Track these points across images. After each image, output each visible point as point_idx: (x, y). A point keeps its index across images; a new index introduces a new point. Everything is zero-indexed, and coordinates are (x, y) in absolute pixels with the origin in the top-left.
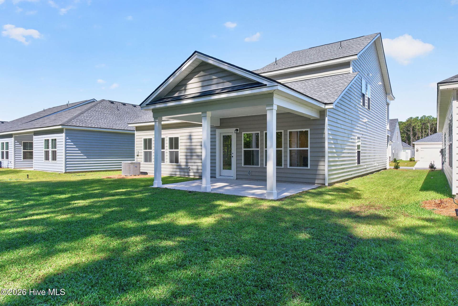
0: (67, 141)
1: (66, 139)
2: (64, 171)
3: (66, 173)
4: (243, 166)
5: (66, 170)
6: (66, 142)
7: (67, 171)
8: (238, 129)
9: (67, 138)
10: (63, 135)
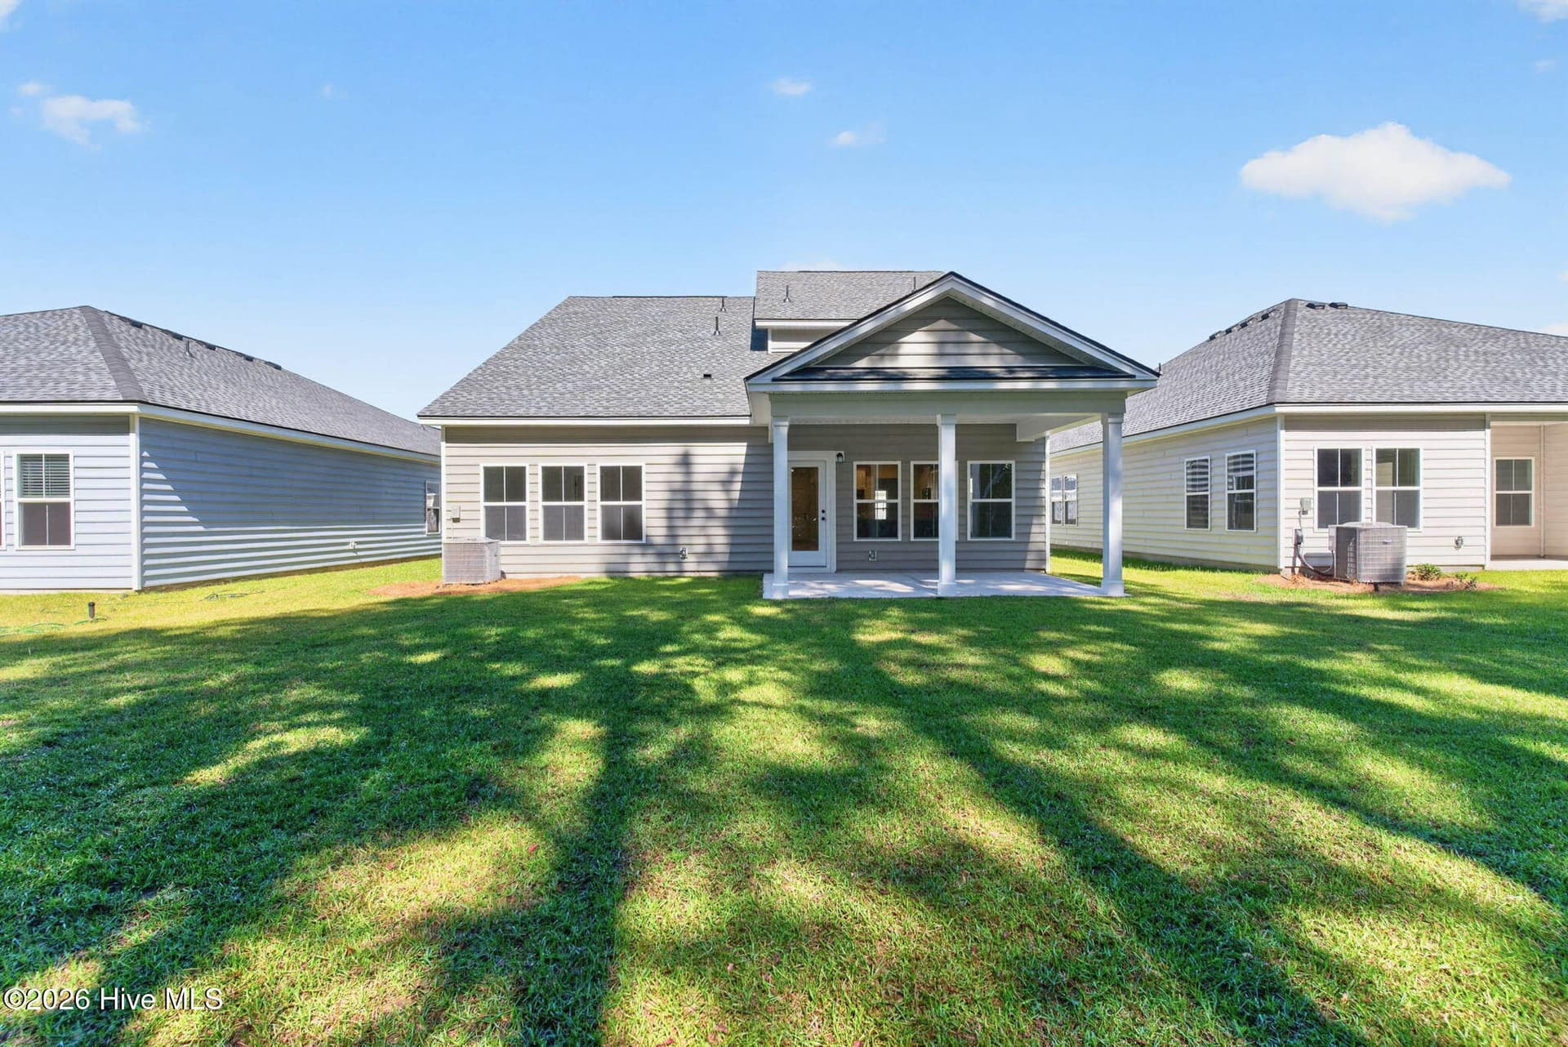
0: (146, 464)
1: (143, 459)
2: (136, 586)
3: (143, 590)
4: (855, 539)
5: (144, 579)
6: (143, 470)
7: (149, 583)
8: (843, 453)
9: (145, 454)
10: (133, 440)
